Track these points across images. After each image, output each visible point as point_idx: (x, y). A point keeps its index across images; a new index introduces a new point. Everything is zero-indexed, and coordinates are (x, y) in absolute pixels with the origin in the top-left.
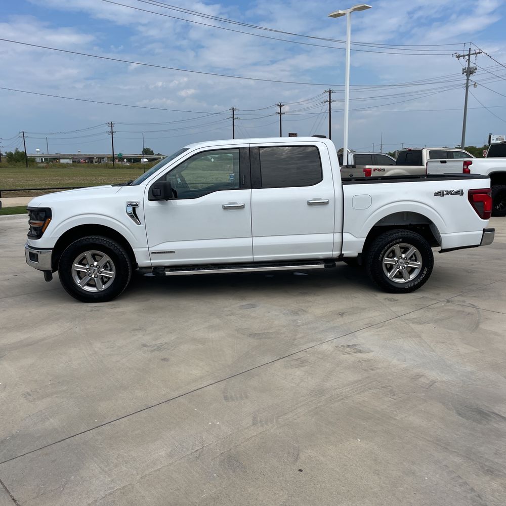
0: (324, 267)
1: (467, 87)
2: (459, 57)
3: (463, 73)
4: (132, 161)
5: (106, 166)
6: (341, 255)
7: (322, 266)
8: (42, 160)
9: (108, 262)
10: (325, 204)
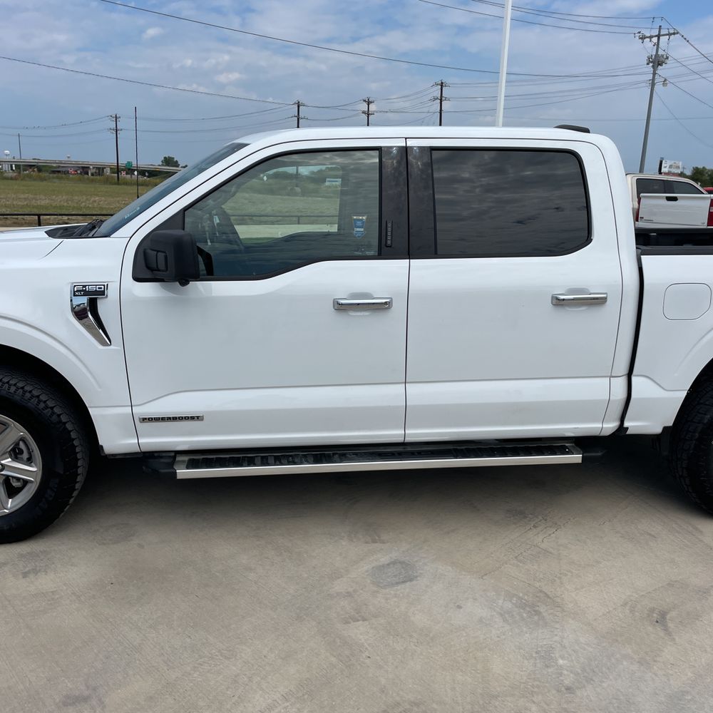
0: (580, 461)
1: (653, 85)
2: (643, 38)
3: (648, 64)
4: (147, 174)
5: (108, 181)
6: (621, 429)
7: (576, 458)
8: (12, 167)
9: (23, 439)
10: (599, 302)
